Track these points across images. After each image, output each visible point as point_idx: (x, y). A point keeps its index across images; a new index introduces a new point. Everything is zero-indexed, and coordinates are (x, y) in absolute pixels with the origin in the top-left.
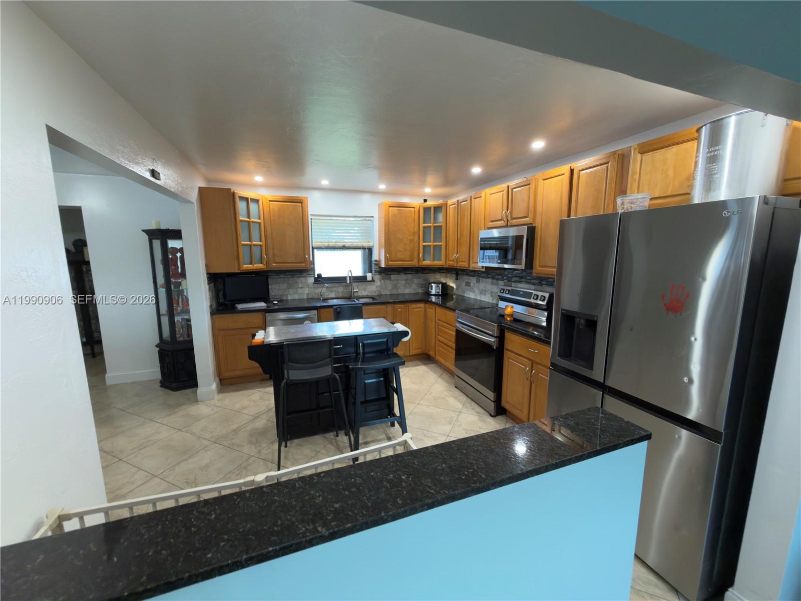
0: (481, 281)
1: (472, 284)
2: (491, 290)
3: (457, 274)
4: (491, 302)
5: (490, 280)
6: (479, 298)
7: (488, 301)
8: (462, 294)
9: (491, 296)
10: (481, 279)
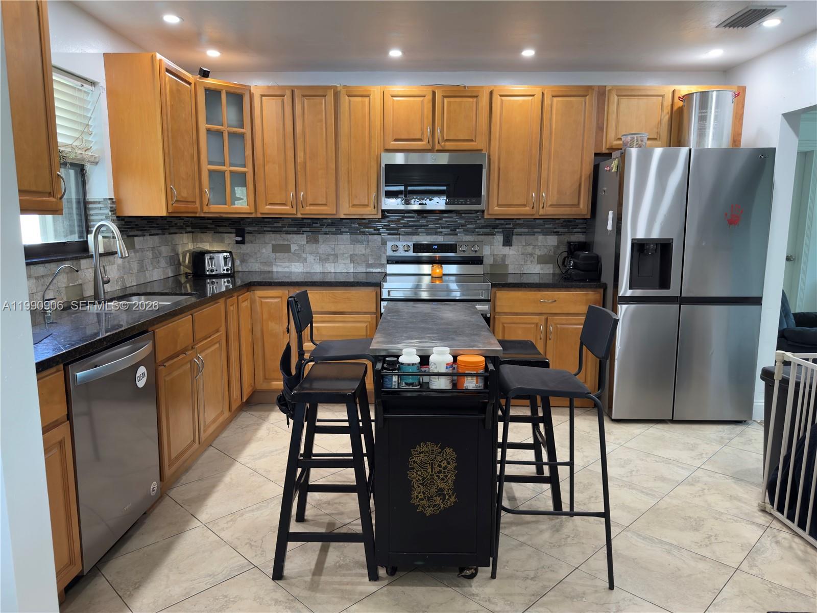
0: (320, 240)
1: (294, 248)
2: (351, 253)
3: (240, 233)
4: (352, 270)
5: (346, 237)
6: (318, 268)
7: (345, 271)
8: (266, 269)
9: (352, 261)
10: (321, 237)
